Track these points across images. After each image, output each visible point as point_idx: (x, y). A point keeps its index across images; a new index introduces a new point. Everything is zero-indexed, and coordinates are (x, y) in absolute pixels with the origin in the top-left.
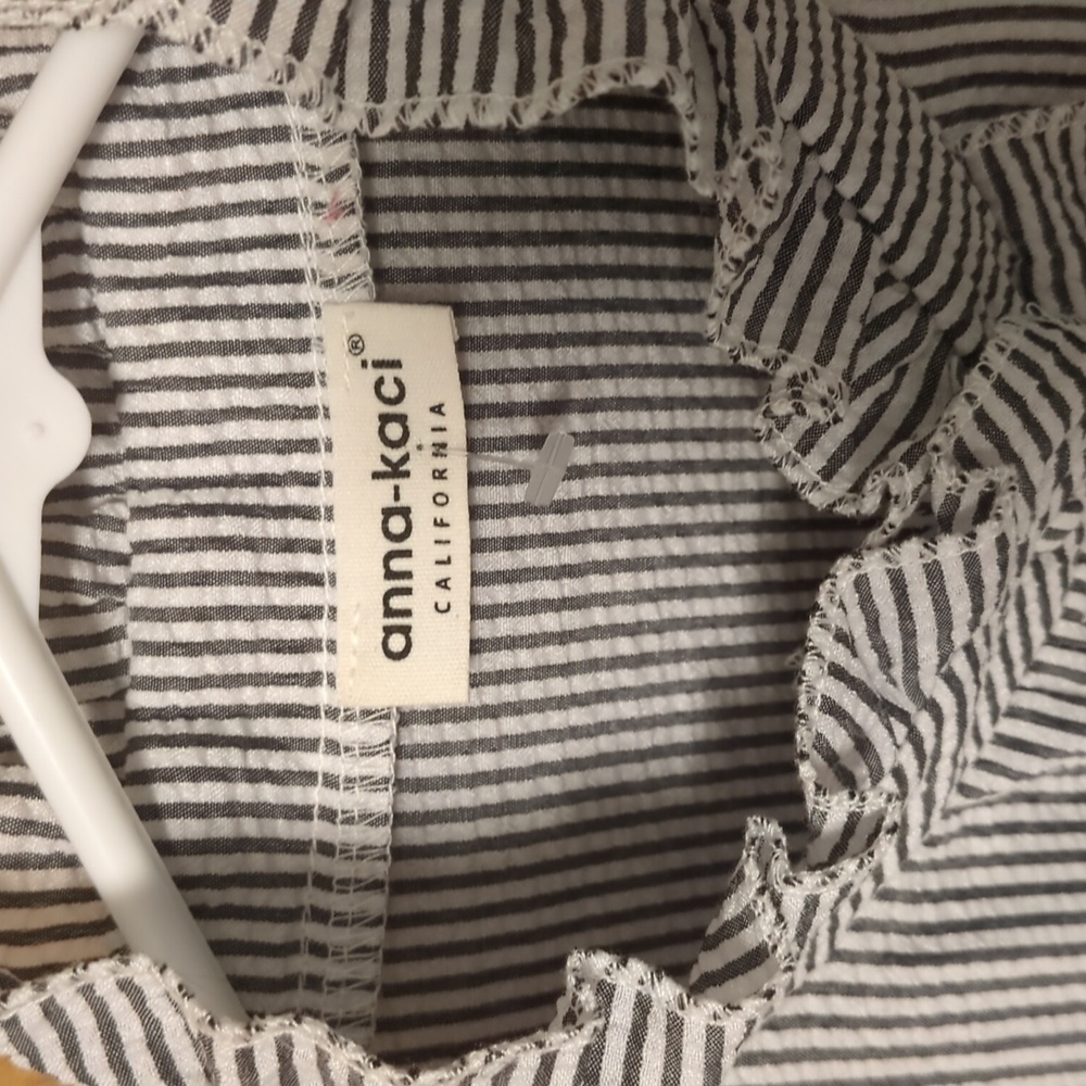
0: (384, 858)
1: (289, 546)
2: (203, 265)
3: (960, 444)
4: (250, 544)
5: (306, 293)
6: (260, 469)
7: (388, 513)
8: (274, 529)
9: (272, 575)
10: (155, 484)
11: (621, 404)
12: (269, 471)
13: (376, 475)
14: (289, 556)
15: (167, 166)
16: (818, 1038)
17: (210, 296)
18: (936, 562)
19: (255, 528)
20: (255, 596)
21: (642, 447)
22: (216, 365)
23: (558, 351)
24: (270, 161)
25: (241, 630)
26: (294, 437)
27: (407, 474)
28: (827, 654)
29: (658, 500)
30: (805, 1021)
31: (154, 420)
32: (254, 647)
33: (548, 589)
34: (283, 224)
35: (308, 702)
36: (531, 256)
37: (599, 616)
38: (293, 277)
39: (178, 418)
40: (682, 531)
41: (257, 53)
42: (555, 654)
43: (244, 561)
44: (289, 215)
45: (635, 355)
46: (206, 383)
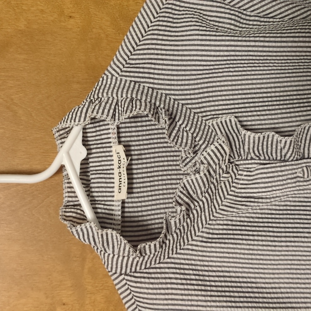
0: (120, 221)
1: (110, 178)
2: (99, 142)
3: (201, 161)
4: (105, 178)
5: (112, 144)
6: (107, 168)
7: (119, 173)
8: (108, 176)
9: (107, 182)
10: (93, 170)
11: (159, 157)
12: (108, 168)
13: (118, 168)
14: (110, 180)
15: (94, 130)
16: (190, 252)
17: (99, 146)
18: (196, 178)
19: (105, 176)
20: (105, 185)
21: (163, 163)
22: (100, 155)
23: (149, 150)
24: (107, 128)
25: (104, 190)
26: (111, 164)
27: (120, 168)
28: (180, 189)
29: (166, 170)
30: (188, 249)
31: (93, 162)
32: (106, 192)
33: (148, 184)
34: (109, 136)
35: (113, 200)
36: (144, 138)
37: (156, 188)
38: (110, 142)
39: (96, 162)
40: (170, 175)
41: (102, 117)
42: (150, 193)
43: (104, 180)
44: (110, 135)
45: (161, 150)
46: (99, 157)
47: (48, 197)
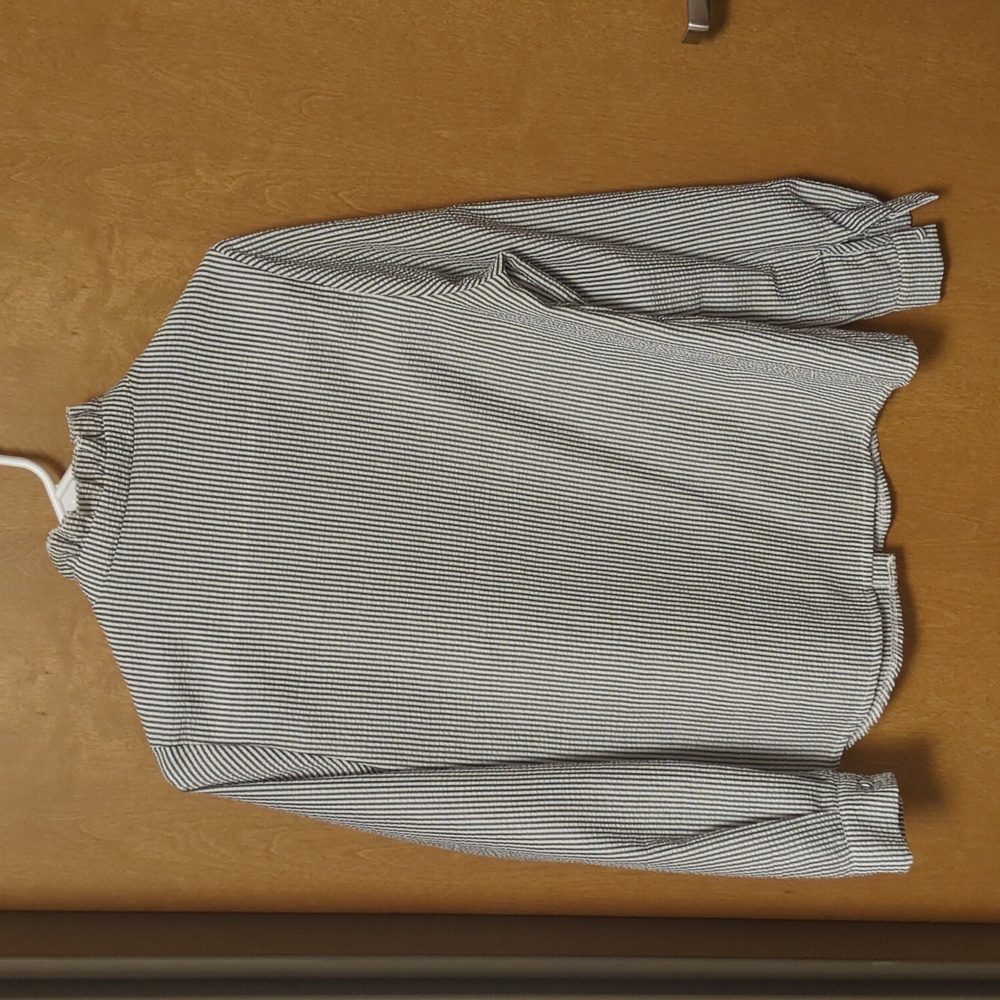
47: (35, 548)
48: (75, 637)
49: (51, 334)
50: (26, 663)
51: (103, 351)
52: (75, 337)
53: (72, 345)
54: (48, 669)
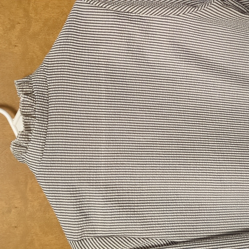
48: (28, 189)
49: (5, 47)
50: (6, 204)
51: (30, 53)
52: (16, 48)
53: (15, 52)
54: (16, 206)
